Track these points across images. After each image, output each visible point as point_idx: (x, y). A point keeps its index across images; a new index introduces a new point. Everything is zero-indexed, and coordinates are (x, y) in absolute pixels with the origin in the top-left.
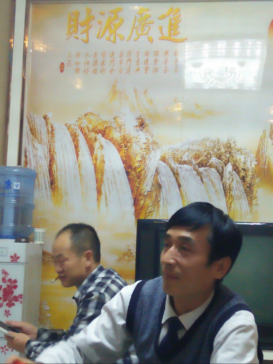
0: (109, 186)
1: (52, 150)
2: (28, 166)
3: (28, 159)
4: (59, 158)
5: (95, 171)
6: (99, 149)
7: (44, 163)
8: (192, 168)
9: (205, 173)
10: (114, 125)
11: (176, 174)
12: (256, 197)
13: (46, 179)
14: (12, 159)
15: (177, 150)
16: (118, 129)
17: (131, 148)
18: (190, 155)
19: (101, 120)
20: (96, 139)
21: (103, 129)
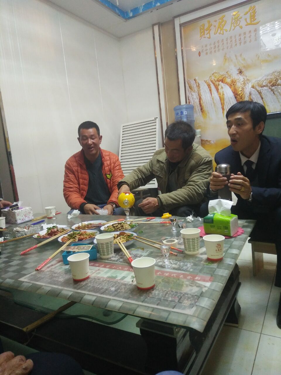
0: (227, 105)
1: (200, 94)
2: (190, 104)
3: (190, 100)
4: (203, 97)
5: (220, 100)
6: (221, 89)
7: (197, 101)
8: (268, 88)
9: (275, 89)
10: (226, 76)
11: (260, 93)
13: (199, 108)
14: (183, 102)
15: (260, 81)
16: (229, 77)
17: (236, 85)
18: (267, 82)
19: (221, 74)
20: (219, 84)
21: (222, 78)
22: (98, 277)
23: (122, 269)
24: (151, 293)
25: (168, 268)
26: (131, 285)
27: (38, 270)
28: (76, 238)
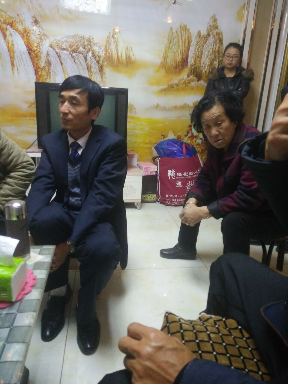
5: (9, 51)
8: (69, 53)
9: (76, 57)
10: (17, 20)
11: (59, 56)
12: (105, 73)
16: (20, 23)
17: (30, 37)
19: (9, 15)
20: (6, 29)
21: (11, 22)
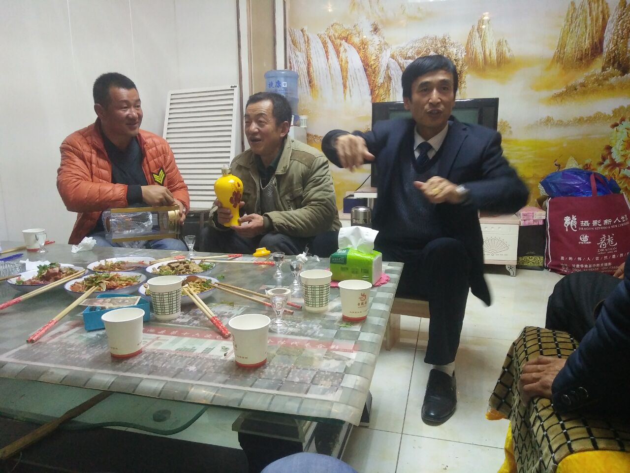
2: (292, 70)
3: (292, 65)
4: (314, 62)
10: (353, 32)
12: (464, 82)
13: (306, 79)
14: (280, 65)
15: (403, 48)
16: (357, 35)
17: (367, 49)
18: (413, 52)
19: (345, 28)
20: (341, 44)
21: (346, 36)
22: (160, 350)
23: (202, 337)
24: (262, 372)
25: (281, 333)
26: (224, 361)
27: (32, 341)
28: (101, 284)
